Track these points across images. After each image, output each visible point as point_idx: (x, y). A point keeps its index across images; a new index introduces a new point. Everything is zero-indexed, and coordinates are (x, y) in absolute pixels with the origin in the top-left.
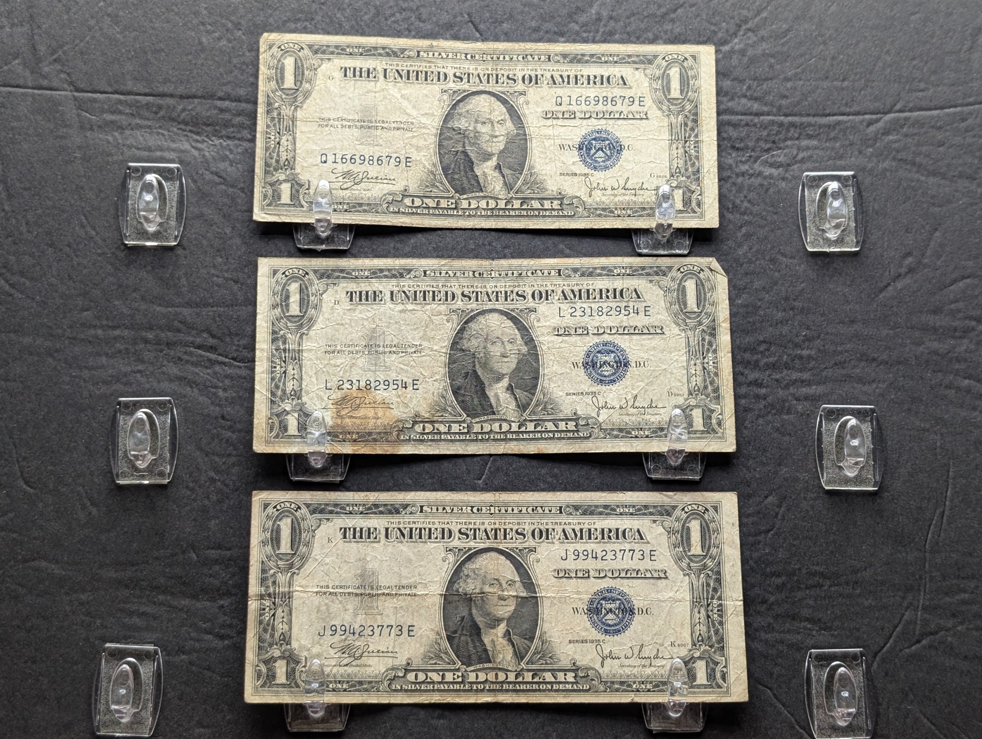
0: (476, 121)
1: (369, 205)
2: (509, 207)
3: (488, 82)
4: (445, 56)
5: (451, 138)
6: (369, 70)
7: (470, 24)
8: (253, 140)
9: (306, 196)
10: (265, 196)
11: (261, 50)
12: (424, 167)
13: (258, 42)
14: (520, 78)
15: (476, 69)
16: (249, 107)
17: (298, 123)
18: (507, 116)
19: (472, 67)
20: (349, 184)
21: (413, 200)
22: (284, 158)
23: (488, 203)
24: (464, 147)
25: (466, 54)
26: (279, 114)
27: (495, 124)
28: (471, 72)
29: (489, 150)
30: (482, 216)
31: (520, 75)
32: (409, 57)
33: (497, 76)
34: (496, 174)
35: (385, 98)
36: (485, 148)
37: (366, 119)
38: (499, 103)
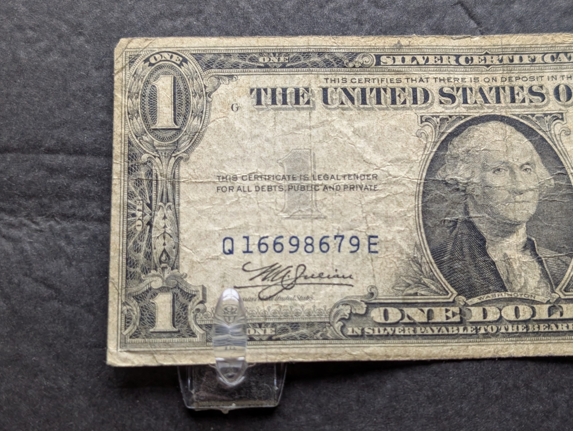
0: (484, 168)
1: (310, 325)
2: (556, 316)
3: (498, 101)
4: (422, 61)
5: (443, 199)
6: (297, 91)
7: (459, 8)
8: (106, 219)
9: (200, 315)
10: (128, 320)
11: (117, 66)
12: (401, 252)
13: (111, 54)
14: (551, 92)
15: (476, 80)
16: (99, 162)
17: (183, 187)
18: (536, 157)
19: (468, 77)
20: (274, 290)
21: (386, 313)
22: (160, 248)
23: (517, 310)
24: (467, 213)
25: (458, 57)
26: (150, 173)
27: (517, 171)
28: (467, 84)
29: (511, 216)
30: (509, 335)
31: (550, 87)
32: (362, 66)
33: (512, 89)
34: (527, 258)
35: (327, 136)
36: (503, 213)
37: (297, 174)
38: (520, 135)
